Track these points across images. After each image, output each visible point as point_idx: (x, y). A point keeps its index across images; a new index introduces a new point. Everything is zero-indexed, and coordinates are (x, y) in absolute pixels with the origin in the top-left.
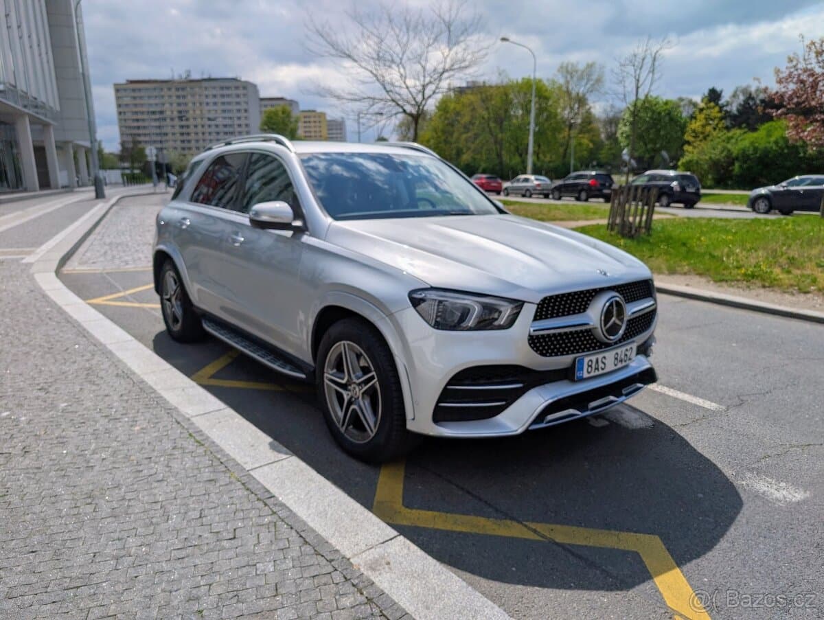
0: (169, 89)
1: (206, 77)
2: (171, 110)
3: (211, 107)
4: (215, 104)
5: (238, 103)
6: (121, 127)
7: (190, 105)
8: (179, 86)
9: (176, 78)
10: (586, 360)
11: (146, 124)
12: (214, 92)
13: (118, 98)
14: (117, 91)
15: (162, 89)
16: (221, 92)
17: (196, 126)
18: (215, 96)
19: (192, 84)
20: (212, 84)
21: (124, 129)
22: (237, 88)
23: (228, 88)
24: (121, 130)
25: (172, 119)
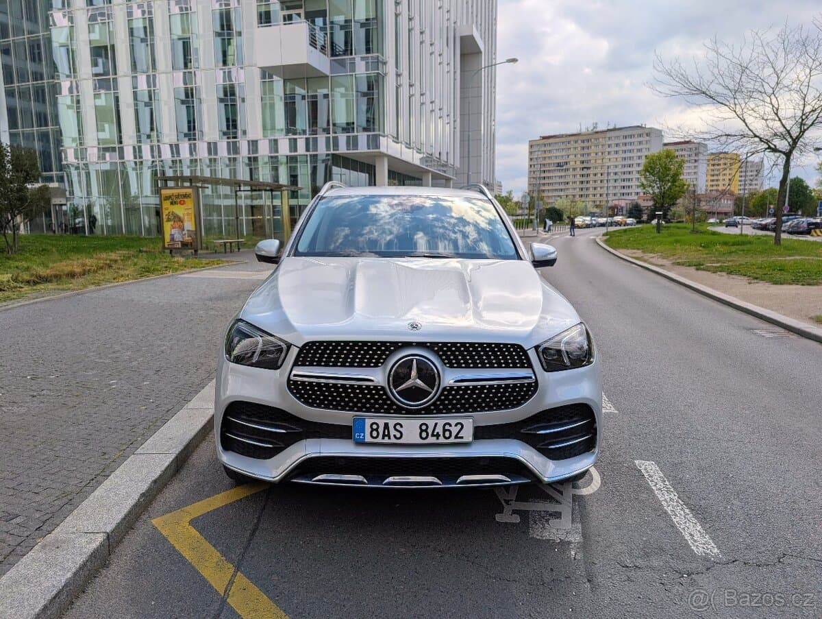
0: (576, 142)
1: (611, 127)
2: (574, 161)
3: (613, 156)
4: (617, 152)
5: (639, 150)
6: (530, 178)
7: (593, 155)
8: (585, 138)
9: (584, 130)
10: (368, 422)
11: (551, 174)
12: (617, 141)
13: (531, 153)
14: (531, 146)
15: (569, 142)
16: (624, 141)
17: (595, 175)
18: (617, 145)
19: (597, 135)
20: (617, 133)
21: (532, 180)
22: (640, 135)
23: (631, 136)
24: (529, 181)
25: (574, 169)
